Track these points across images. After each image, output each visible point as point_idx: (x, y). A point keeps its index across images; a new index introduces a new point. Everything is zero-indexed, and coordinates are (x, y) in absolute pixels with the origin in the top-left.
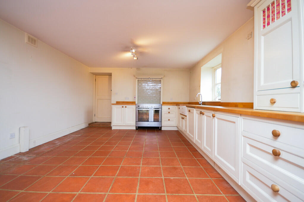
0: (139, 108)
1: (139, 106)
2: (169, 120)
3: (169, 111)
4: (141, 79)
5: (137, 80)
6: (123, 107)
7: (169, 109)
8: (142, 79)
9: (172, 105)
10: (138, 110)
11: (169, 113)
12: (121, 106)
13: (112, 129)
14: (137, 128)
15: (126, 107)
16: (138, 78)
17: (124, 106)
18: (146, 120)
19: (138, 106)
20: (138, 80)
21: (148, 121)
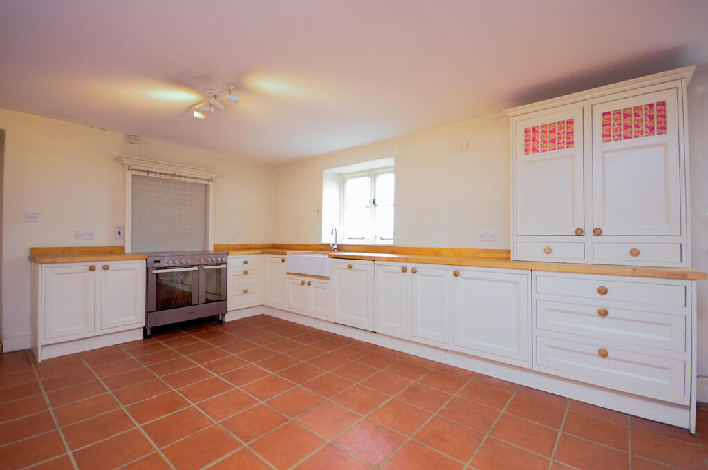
0: (157, 269)
1: (159, 261)
2: (245, 292)
3: (245, 267)
4: (145, 174)
5: (129, 174)
6: (92, 269)
7: (246, 262)
8: (152, 175)
9: (252, 252)
10: (157, 274)
11: (245, 273)
12: (83, 266)
13: (40, 361)
14: (149, 333)
15: (106, 268)
16: (133, 167)
17: (99, 265)
18: (184, 301)
19: (155, 262)
20: (133, 175)
21: (189, 303)
